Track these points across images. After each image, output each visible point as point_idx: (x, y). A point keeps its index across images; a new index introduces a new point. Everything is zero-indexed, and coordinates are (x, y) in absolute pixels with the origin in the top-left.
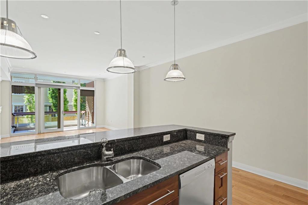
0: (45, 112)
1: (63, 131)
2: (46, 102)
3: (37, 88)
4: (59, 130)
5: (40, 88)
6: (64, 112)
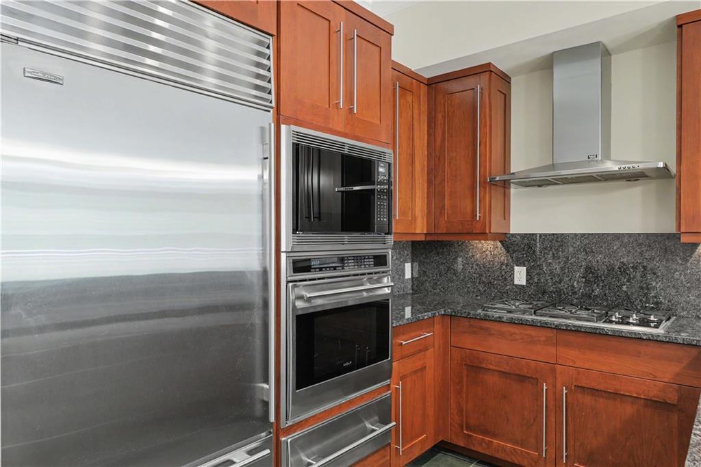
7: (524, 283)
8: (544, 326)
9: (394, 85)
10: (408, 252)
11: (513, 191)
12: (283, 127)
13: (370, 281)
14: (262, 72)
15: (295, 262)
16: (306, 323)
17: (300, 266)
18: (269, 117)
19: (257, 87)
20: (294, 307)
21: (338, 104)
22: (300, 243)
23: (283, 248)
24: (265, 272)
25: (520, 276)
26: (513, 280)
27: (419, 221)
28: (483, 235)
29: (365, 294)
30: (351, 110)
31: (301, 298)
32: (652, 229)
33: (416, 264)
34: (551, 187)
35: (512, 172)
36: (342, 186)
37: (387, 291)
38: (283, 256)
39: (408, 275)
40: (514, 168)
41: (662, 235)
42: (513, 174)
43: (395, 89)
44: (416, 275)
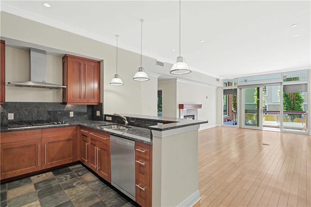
0: (245, 111)
1: (262, 130)
2: (246, 102)
3: (239, 89)
4: (258, 128)
5: (241, 89)
6: (263, 111)
7: (13, 119)
25: (11, 116)
26: (7, 118)
32: (55, 101)
41: (58, 103)
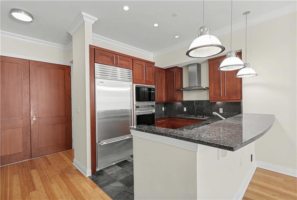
7: (186, 111)
8: (185, 118)
9: (155, 71)
10: (163, 105)
11: (184, 92)
12: (134, 84)
13: (151, 110)
14: (130, 76)
15: (136, 106)
16: (139, 117)
17: (137, 107)
18: (132, 83)
19: (129, 78)
20: (136, 114)
21: (144, 79)
22: (137, 103)
23: (134, 104)
24: (131, 110)
25: (185, 109)
26: (184, 110)
27: (164, 98)
28: (176, 101)
29: (150, 112)
30: (146, 80)
31: (137, 112)
33: (165, 107)
34: (190, 91)
35: (183, 88)
36: (149, 91)
37: (154, 112)
38: (134, 106)
39: (163, 110)
40: (184, 87)
41: (207, 101)
42: (184, 88)
43: (155, 72)
44: (165, 110)
